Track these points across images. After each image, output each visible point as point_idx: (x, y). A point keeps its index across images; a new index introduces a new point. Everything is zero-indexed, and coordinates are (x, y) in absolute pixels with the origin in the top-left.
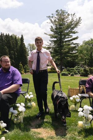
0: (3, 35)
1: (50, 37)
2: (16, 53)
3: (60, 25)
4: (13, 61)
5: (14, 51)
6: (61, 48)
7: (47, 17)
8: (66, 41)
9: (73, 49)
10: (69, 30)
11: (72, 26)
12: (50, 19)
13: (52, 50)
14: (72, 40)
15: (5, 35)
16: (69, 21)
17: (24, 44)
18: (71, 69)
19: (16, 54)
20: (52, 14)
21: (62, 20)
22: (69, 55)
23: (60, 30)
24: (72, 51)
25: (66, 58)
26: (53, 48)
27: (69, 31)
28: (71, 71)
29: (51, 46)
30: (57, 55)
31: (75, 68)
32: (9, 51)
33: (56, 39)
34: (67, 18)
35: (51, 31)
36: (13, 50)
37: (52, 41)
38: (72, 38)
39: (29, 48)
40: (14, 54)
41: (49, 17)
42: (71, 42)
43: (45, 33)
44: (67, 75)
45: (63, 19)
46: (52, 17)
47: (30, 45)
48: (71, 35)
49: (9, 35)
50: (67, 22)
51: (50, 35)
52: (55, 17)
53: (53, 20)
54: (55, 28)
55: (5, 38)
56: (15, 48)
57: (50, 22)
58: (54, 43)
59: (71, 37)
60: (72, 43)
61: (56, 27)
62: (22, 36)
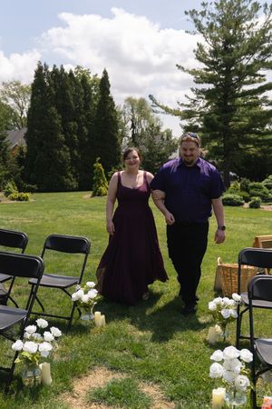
0: (46, 70)
1: (192, 77)
2: (84, 128)
3: (228, 41)
4: (76, 153)
5: (78, 122)
6: (228, 114)
7: (186, 13)
8: (245, 94)
9: (264, 118)
10: (256, 55)
11: (266, 45)
12: (195, 21)
13: (198, 120)
14: (262, 90)
15: (50, 70)
16: (255, 27)
17: (111, 99)
18: (252, 187)
19: (86, 130)
20: (204, 4)
21: (233, 24)
22: (252, 136)
23: (226, 57)
24: (263, 126)
25: (241, 146)
26: (202, 114)
27: (255, 61)
28: (252, 191)
29: (196, 109)
30: (214, 137)
31: (267, 180)
32: (64, 122)
33: (211, 86)
34: (251, 17)
35: (199, 59)
36: (74, 120)
37: (199, 92)
38: (263, 84)
39: (128, 110)
40: (80, 132)
41: (193, 13)
42: (260, 97)
43: (179, 67)
44: (240, 204)
45: (238, 22)
46: (203, 14)
47: (130, 101)
48: (261, 72)
49: (62, 69)
50: (251, 30)
51: (193, 72)
52: (213, 15)
53: (204, 22)
54: (210, 51)
55: (52, 82)
56: (81, 113)
57: (196, 29)
58: (206, 99)
59: (260, 81)
60: (265, 100)
61: (215, 46)
62: (105, 73)
